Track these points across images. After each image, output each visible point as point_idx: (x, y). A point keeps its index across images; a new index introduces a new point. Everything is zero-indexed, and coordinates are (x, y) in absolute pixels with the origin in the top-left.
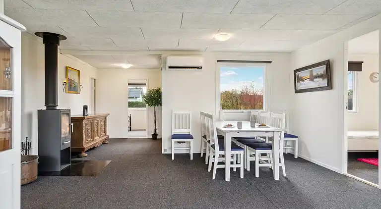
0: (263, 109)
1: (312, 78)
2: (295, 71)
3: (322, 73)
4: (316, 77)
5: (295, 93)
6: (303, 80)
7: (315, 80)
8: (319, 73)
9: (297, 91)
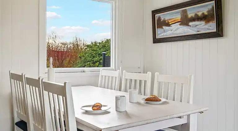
0: (110, 67)
1: (185, 21)
2: (154, 12)
3: (206, 13)
4: (193, 19)
5: (154, 42)
6: (168, 25)
7: (191, 24)
8: (200, 14)
9: (156, 41)
